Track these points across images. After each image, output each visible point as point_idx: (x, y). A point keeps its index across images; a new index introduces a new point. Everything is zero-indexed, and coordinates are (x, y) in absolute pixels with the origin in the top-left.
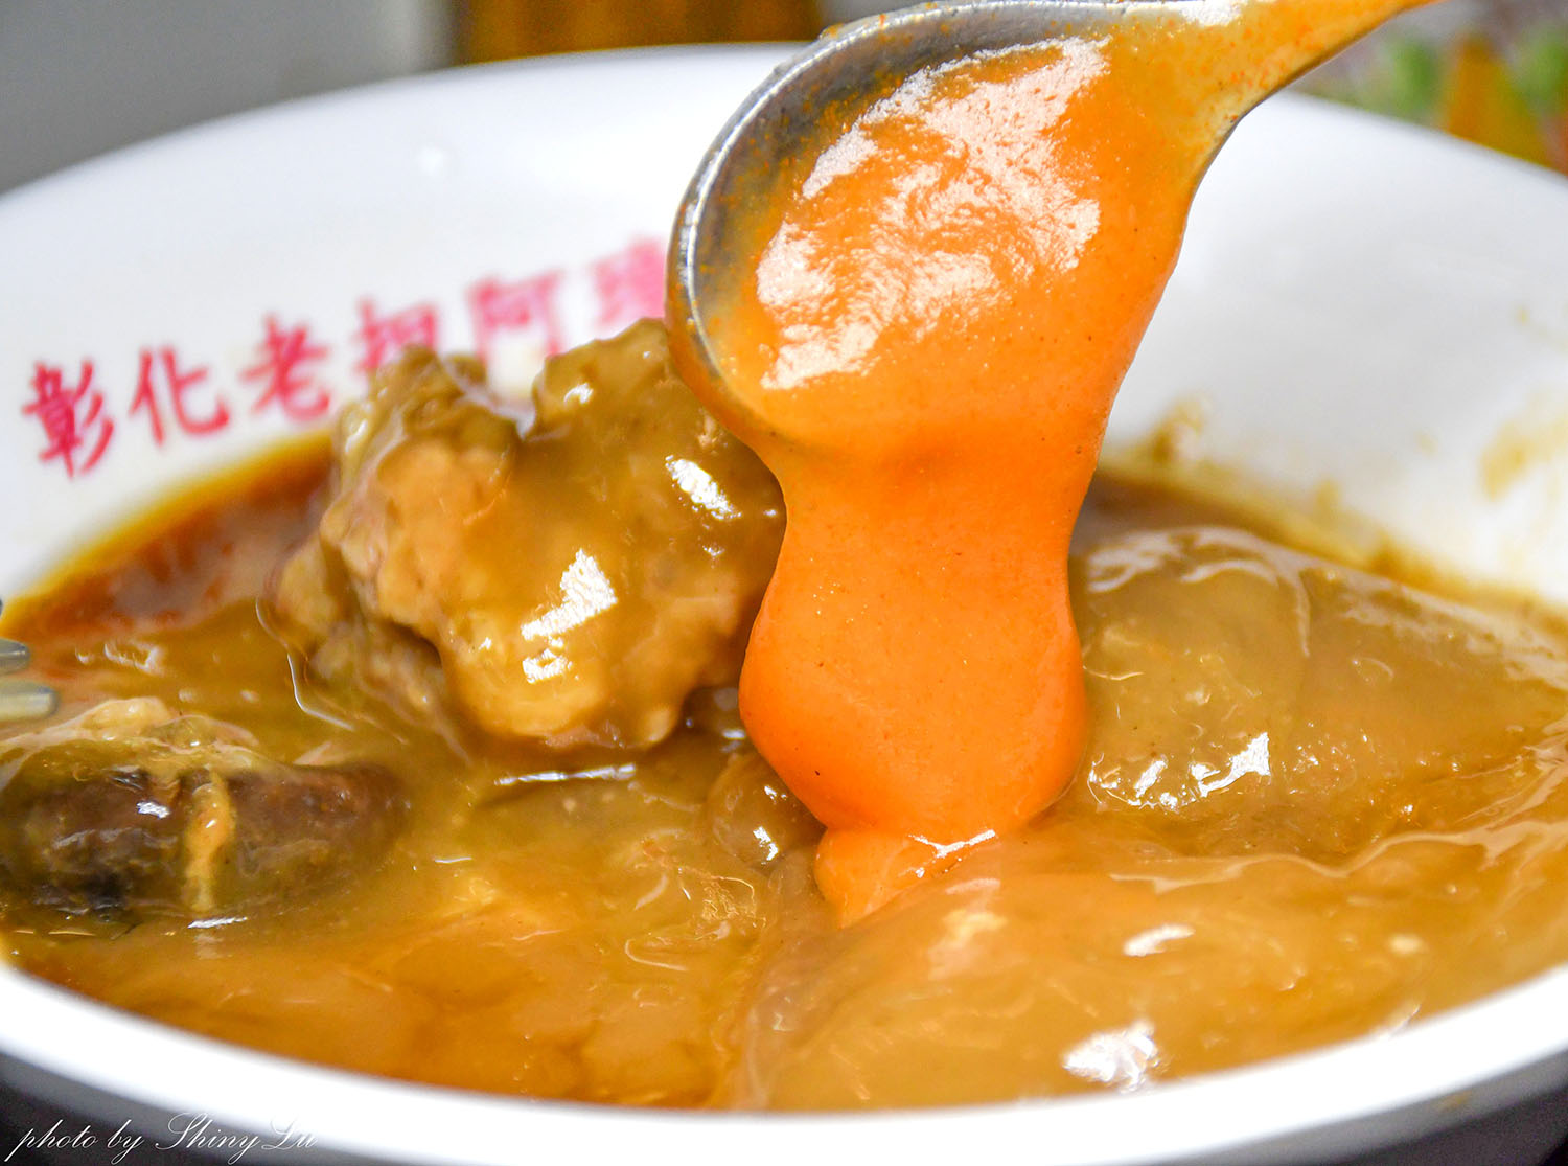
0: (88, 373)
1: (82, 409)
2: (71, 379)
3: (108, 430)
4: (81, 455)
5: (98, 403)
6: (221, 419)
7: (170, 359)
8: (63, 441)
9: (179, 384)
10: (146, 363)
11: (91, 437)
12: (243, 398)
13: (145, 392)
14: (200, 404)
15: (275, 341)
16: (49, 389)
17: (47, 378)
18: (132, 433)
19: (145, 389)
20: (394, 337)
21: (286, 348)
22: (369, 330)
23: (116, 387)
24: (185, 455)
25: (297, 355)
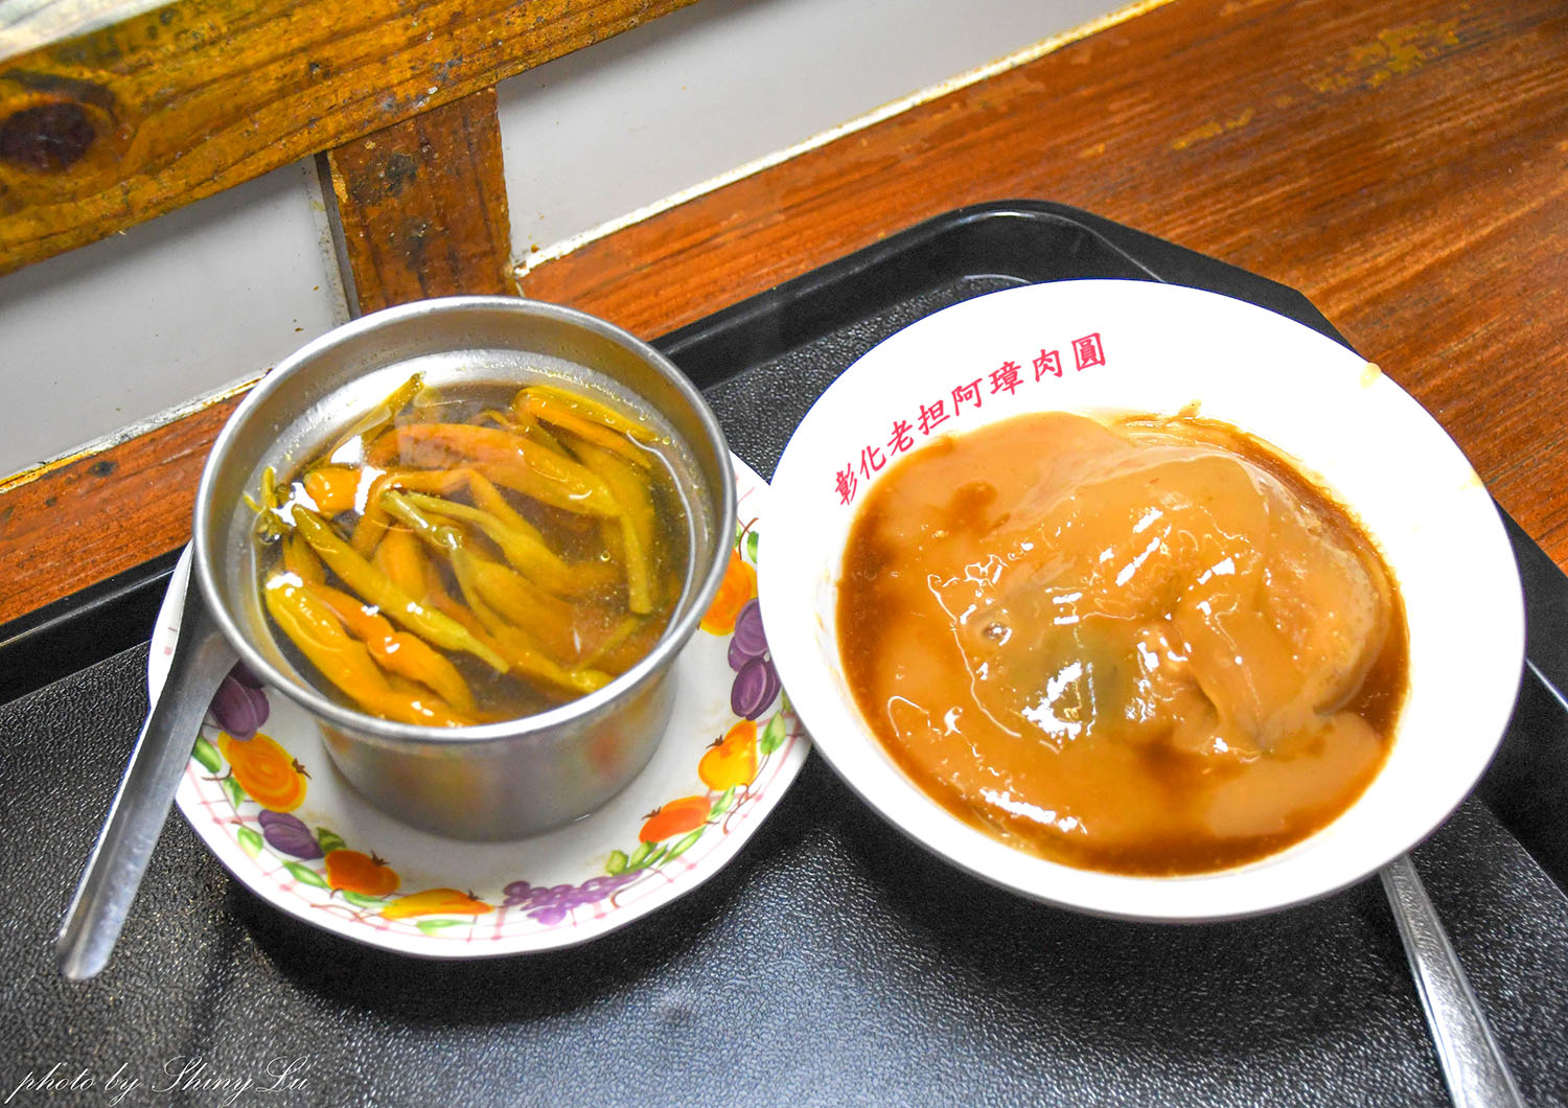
0: (850, 466)
1: (849, 480)
2: (846, 473)
3: (856, 481)
4: (850, 496)
5: (853, 474)
6: (884, 461)
7: (869, 448)
8: (845, 493)
9: (871, 456)
10: (863, 453)
11: (851, 488)
12: (886, 451)
14: (877, 460)
15: (897, 429)
16: (841, 479)
17: (840, 474)
18: (861, 477)
19: (864, 463)
20: (932, 414)
21: (900, 429)
22: (924, 414)
23: (856, 467)
24: (876, 476)
25: (903, 431)
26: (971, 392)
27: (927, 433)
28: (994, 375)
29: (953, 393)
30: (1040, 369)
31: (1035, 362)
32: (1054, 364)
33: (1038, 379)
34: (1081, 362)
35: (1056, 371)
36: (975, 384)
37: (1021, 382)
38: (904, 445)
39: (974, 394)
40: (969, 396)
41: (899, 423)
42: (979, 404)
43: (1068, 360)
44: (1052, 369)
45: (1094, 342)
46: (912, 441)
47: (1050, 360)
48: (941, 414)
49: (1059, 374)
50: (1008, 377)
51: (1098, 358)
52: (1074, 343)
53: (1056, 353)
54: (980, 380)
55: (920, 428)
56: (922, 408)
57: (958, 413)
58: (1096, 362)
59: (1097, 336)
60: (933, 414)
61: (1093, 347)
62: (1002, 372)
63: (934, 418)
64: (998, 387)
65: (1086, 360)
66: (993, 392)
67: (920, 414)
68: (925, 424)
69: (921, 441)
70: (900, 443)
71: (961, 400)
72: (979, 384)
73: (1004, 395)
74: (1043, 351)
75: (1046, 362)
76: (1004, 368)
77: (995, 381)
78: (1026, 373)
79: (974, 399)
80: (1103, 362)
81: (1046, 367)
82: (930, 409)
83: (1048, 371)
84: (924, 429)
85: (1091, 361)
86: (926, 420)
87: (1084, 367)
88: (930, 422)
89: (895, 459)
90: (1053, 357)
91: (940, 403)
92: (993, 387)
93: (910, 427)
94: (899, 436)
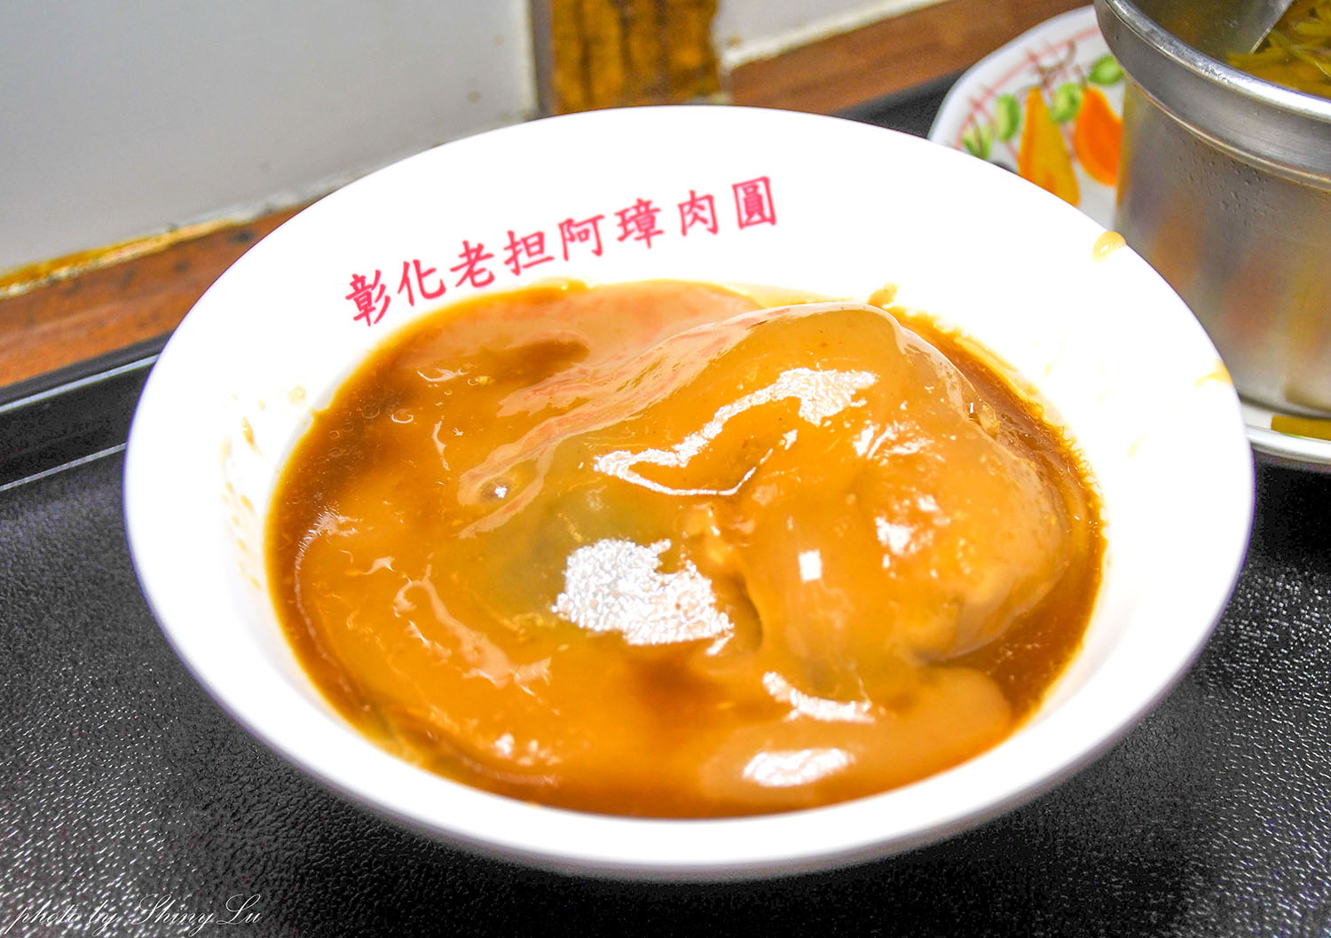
0: (378, 274)
1: (375, 293)
2: (370, 280)
3: (388, 300)
4: (373, 316)
5: (383, 288)
6: (442, 290)
7: (417, 263)
8: (365, 310)
9: (420, 276)
10: (406, 266)
11: (379, 306)
12: (451, 280)
13: (406, 280)
14: (431, 284)
15: (468, 252)
16: (359, 285)
17: (358, 280)
18: (399, 301)
19: (405, 280)
20: (524, 248)
21: (473, 255)
22: (513, 245)
23: (392, 280)
24: (425, 308)
25: (479, 258)
26: (587, 232)
27: (517, 271)
28: (622, 214)
29: (561, 226)
30: (689, 218)
31: (681, 206)
32: (706, 214)
33: (684, 232)
34: (744, 217)
35: (710, 225)
36: (594, 221)
37: (660, 232)
38: (479, 279)
39: (592, 235)
40: (584, 236)
41: (473, 245)
42: (598, 252)
43: (727, 209)
44: (704, 221)
45: (762, 190)
46: (491, 279)
47: (702, 208)
48: (541, 251)
49: (714, 230)
50: (641, 220)
51: (767, 213)
52: (735, 187)
53: (710, 198)
54: (601, 217)
55: (507, 262)
56: (511, 234)
57: (566, 257)
58: (764, 219)
59: (766, 181)
60: (528, 247)
61: (760, 198)
62: (633, 213)
63: (530, 254)
64: (627, 233)
65: (750, 214)
66: (621, 239)
67: (507, 242)
68: (514, 258)
69: (506, 283)
70: (471, 274)
71: (572, 239)
72: (600, 223)
73: (634, 245)
74: (692, 193)
75: (695, 208)
76: (637, 208)
77: (624, 224)
78: (667, 220)
79: (591, 243)
80: (773, 220)
81: (696, 217)
82: (524, 240)
83: (698, 224)
84: (512, 265)
85: (756, 217)
86: (516, 254)
87: (748, 224)
88: (523, 258)
89: (460, 294)
90: (705, 203)
91: (540, 235)
92: (620, 232)
93: (489, 256)
94: (471, 263)
